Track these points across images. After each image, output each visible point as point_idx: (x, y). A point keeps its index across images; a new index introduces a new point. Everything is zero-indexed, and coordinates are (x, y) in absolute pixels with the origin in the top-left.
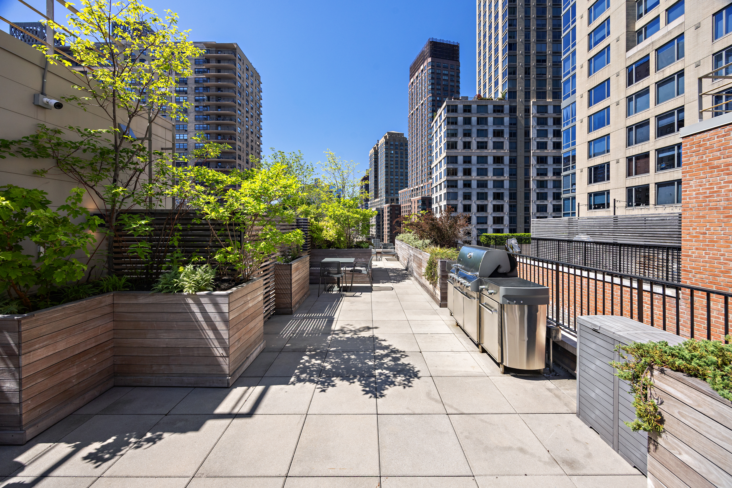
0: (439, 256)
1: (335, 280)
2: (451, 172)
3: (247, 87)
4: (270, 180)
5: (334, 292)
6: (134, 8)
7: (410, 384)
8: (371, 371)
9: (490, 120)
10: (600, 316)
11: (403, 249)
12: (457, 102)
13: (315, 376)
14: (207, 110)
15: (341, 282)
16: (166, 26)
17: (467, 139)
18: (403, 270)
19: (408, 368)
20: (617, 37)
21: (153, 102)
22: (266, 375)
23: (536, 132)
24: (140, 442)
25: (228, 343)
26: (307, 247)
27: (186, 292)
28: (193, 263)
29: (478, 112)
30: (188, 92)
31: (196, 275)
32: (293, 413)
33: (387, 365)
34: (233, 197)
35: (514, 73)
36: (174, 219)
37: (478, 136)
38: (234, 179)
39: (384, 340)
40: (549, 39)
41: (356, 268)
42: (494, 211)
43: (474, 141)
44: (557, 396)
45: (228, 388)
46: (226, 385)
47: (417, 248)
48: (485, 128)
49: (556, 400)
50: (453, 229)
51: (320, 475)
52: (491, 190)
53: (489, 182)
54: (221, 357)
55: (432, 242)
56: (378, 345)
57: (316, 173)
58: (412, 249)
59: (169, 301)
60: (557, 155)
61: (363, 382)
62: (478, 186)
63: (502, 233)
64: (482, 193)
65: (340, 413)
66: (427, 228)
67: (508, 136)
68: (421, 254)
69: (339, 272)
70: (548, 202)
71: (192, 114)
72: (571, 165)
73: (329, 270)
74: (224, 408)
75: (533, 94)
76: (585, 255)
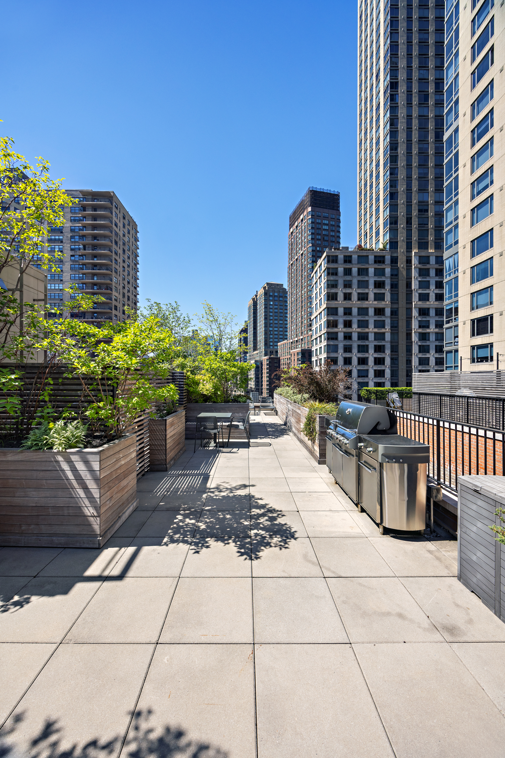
0: (317, 412)
1: (212, 435)
2: (331, 324)
3: (124, 235)
4: (143, 334)
5: (210, 448)
6: (4, 155)
7: (287, 546)
8: (247, 532)
9: (371, 271)
10: (481, 476)
11: (281, 403)
12: (337, 253)
13: (189, 536)
14: (83, 260)
15: (217, 437)
16: (38, 173)
17: (348, 291)
18: (282, 425)
19: (284, 528)
20: (500, 186)
21: (24, 252)
22: (138, 535)
23: (418, 283)
24: (7, 605)
25: (99, 502)
26: (183, 401)
27: (56, 449)
28: (64, 419)
29: (358, 263)
30: (64, 241)
31: (66, 431)
32: (165, 576)
33: (263, 525)
34: (104, 351)
35: (396, 223)
36: (45, 373)
37: (358, 288)
38: (106, 332)
39: (261, 499)
40: (431, 188)
41: (233, 423)
42: (375, 363)
43: (355, 292)
44: (438, 559)
45: (99, 549)
46: (97, 546)
47: (295, 402)
48: (366, 278)
49: (437, 563)
50: (332, 384)
51: (192, 642)
52: (371, 343)
53: (370, 335)
54: (92, 516)
55: (311, 397)
56: (254, 504)
57: (192, 325)
58: (291, 403)
59: (39, 458)
60: (439, 306)
61: (238, 543)
62: (359, 339)
63: (384, 387)
64: (363, 346)
65: (213, 576)
66: (306, 382)
67: (389, 287)
68: (299, 409)
69: (216, 427)
70: (430, 355)
71: (67, 263)
72: (453, 318)
73: (205, 425)
74: (93, 570)
75: (415, 245)
76: (468, 410)
